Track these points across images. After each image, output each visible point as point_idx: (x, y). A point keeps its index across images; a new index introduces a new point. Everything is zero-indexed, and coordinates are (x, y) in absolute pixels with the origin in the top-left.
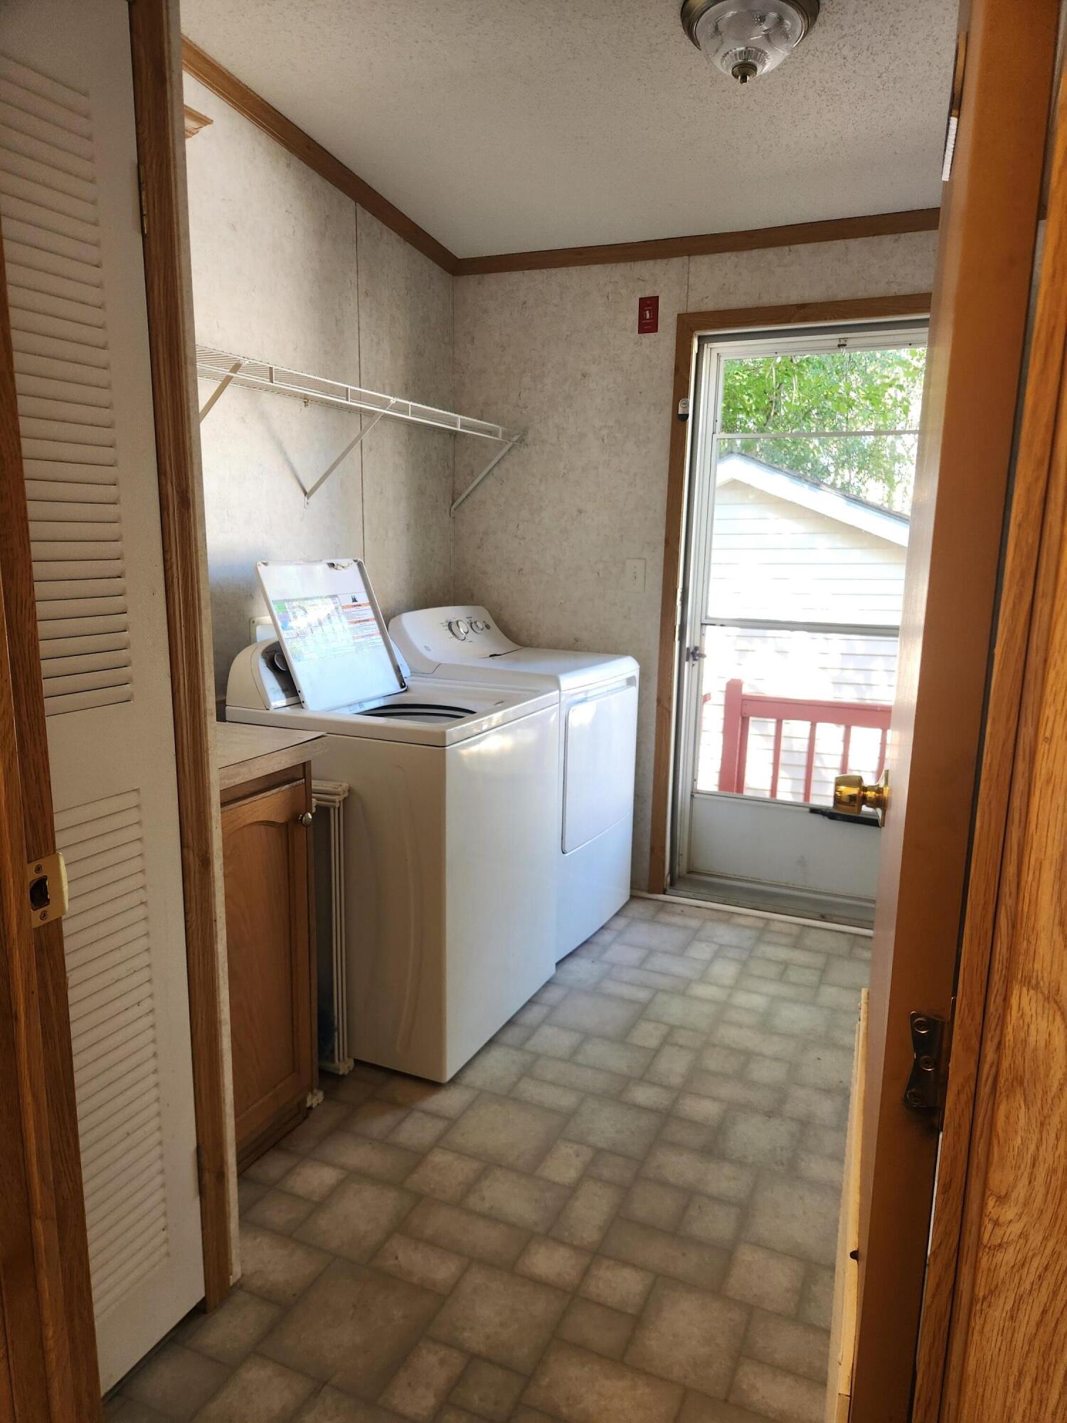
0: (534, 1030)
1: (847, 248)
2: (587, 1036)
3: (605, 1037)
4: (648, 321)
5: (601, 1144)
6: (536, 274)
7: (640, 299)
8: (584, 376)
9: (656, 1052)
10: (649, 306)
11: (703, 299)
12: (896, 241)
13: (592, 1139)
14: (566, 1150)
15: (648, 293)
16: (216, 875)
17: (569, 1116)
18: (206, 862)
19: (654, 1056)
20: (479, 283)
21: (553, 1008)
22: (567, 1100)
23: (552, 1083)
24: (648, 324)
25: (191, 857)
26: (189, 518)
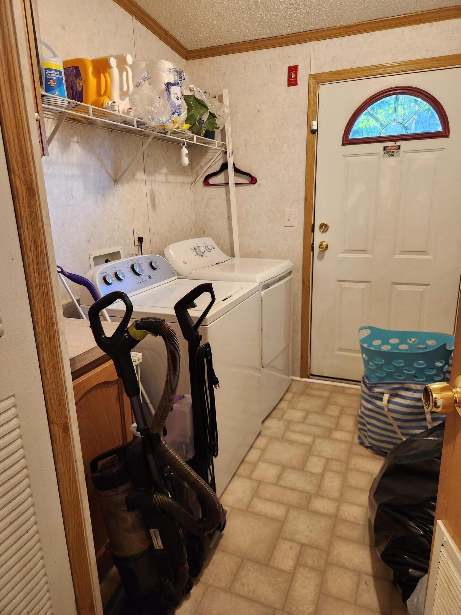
0: (255, 465)
1: (403, 32)
2: (284, 468)
3: (293, 468)
4: (293, 79)
5: (304, 541)
6: (231, 57)
7: (288, 67)
8: (259, 111)
9: (322, 475)
10: (293, 70)
11: (322, 65)
12: (431, 27)
13: (298, 537)
14: (284, 546)
15: (292, 64)
16: (74, 434)
17: (283, 522)
18: (66, 429)
19: (321, 479)
20: (200, 64)
21: (263, 451)
22: (278, 511)
23: (270, 500)
24: (293, 81)
25: (56, 428)
26: (35, 202)
